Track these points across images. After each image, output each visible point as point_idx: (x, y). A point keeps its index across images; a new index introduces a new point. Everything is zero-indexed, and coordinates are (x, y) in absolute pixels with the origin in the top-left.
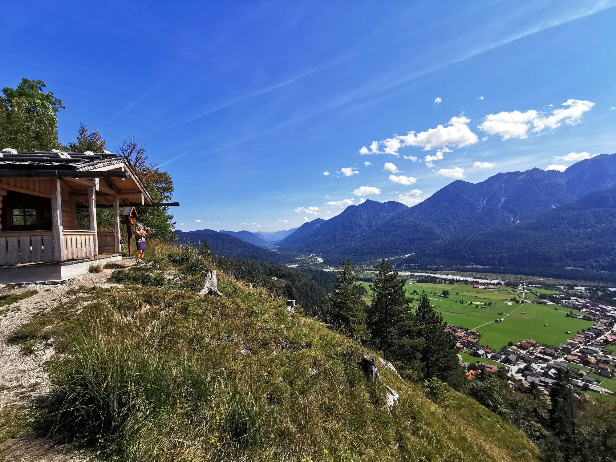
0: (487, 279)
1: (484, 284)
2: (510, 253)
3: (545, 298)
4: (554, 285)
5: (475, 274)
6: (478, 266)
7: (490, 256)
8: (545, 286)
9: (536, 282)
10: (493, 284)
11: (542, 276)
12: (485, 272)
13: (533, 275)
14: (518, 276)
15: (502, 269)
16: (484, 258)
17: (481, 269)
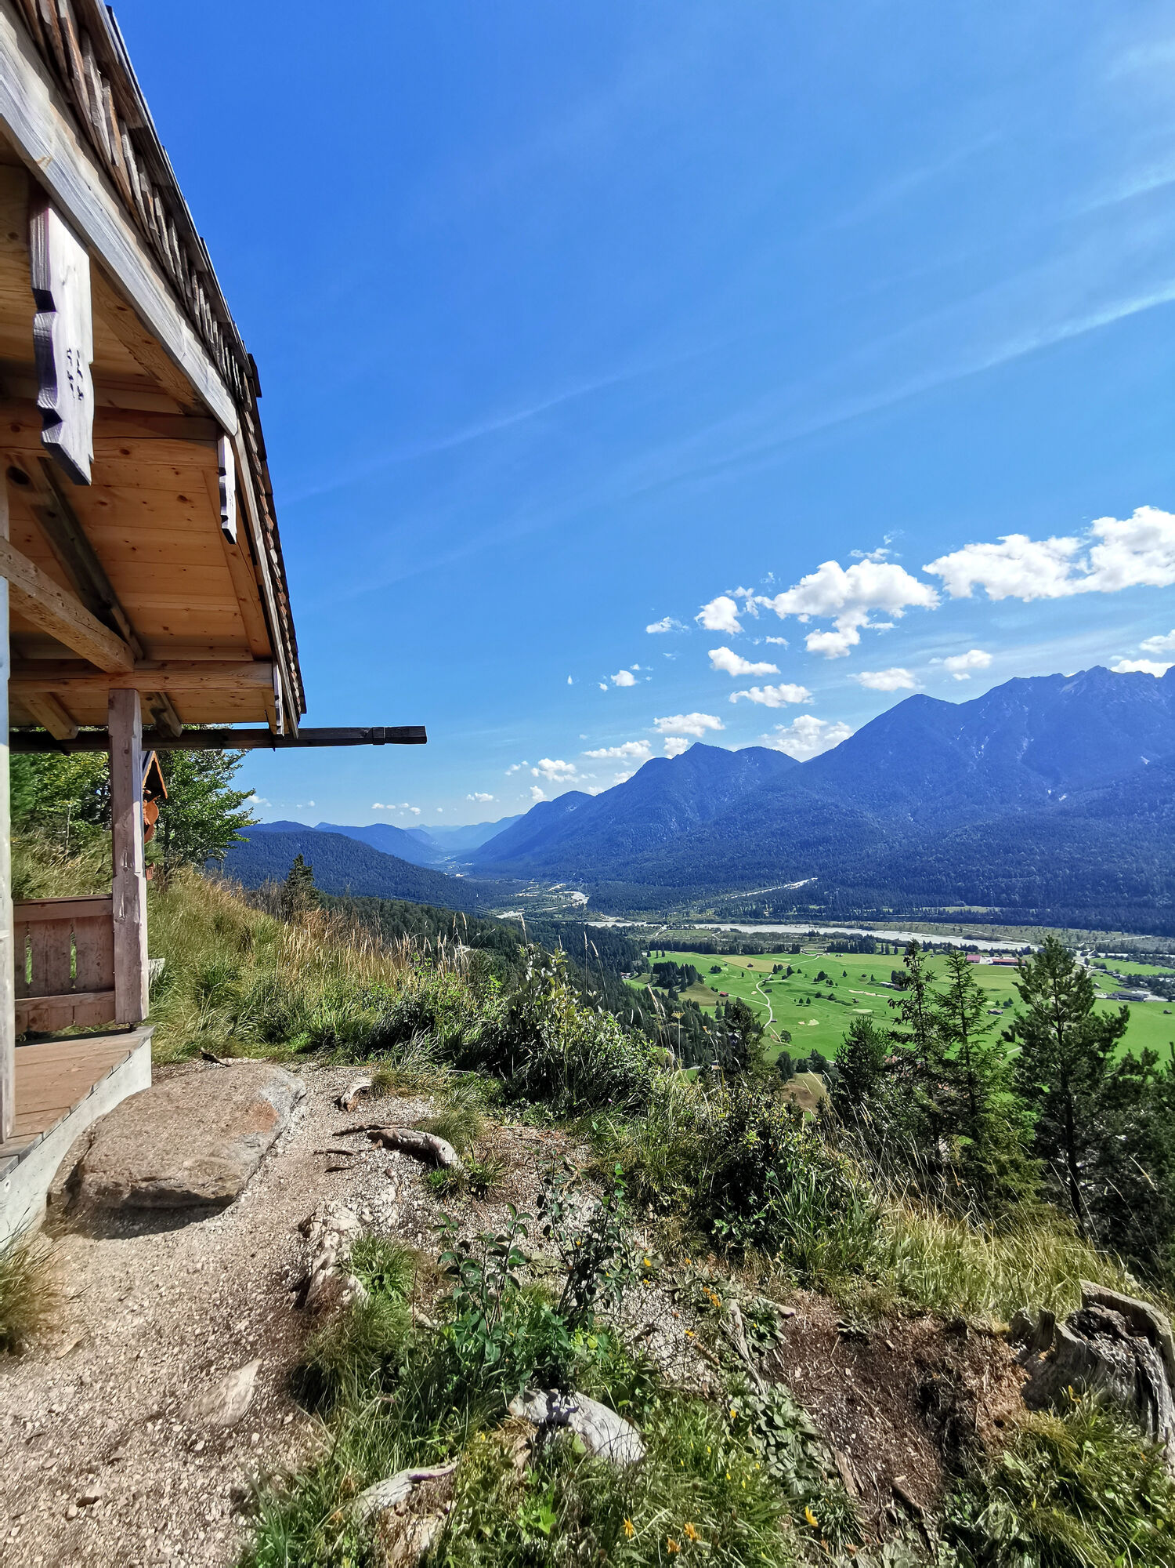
0: (997, 940)
1: (992, 953)
2: (1049, 875)
3: (1138, 986)
4: (1157, 952)
5: (969, 928)
6: (975, 909)
7: (1003, 882)
8: (1136, 955)
9: (1116, 946)
10: (1014, 953)
11: (1128, 931)
12: (992, 923)
13: (1107, 928)
14: (1071, 931)
15: (1033, 915)
16: (987, 887)
17: (982, 915)
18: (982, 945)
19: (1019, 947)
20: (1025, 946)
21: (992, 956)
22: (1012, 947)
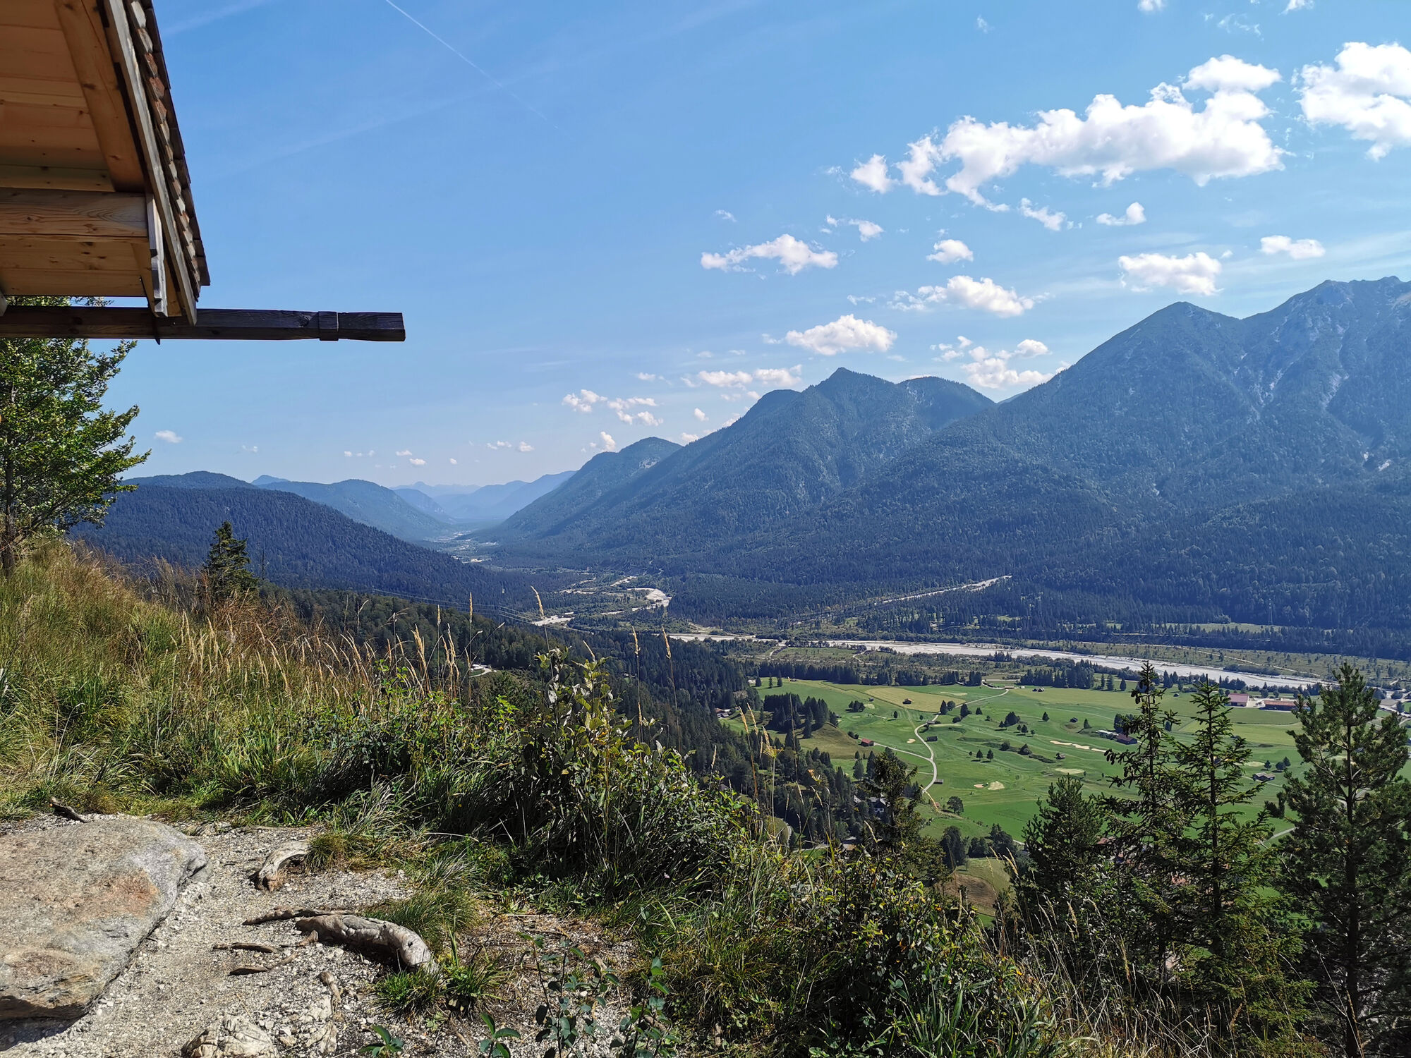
0: (1274, 674)
1: (1265, 692)
2: (1356, 580)
5: (1232, 656)
6: (1244, 627)
7: (1287, 588)
10: (1296, 692)
12: (1267, 648)
14: (1380, 662)
15: (1328, 638)
16: (1264, 597)
17: (1255, 636)
18: (1251, 680)
19: (1304, 684)
20: (1312, 682)
21: (1265, 696)
22: (1293, 684)
